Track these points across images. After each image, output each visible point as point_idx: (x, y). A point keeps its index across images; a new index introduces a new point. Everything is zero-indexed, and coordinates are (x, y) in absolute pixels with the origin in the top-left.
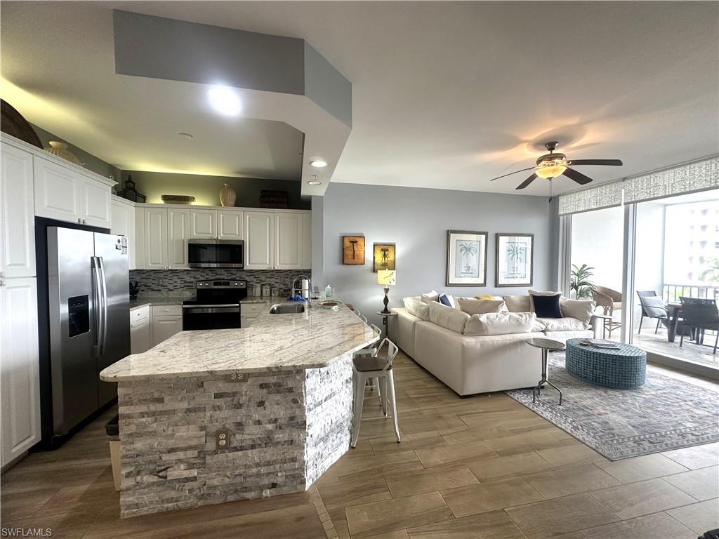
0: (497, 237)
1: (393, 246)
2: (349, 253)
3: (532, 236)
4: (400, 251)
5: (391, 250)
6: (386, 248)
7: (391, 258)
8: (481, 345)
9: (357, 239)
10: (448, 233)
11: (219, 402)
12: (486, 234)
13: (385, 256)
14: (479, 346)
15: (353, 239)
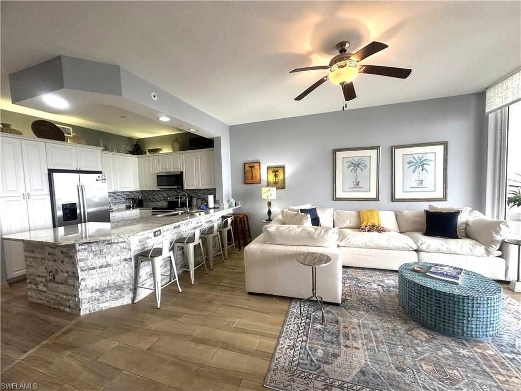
0: (392, 149)
1: (283, 168)
2: (249, 175)
3: (445, 144)
4: (289, 171)
5: (281, 171)
6: (275, 170)
7: (281, 177)
9: (254, 165)
10: (334, 152)
11: (49, 257)
12: (377, 148)
13: (276, 176)
15: (251, 165)
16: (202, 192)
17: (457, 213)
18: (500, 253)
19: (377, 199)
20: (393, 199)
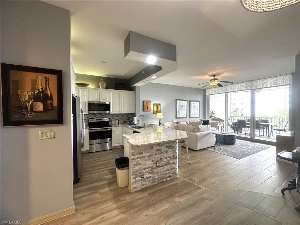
0: (190, 101)
1: (160, 104)
2: (146, 107)
3: (199, 102)
4: (162, 106)
6: (158, 105)
7: (159, 109)
8: (201, 135)
9: (148, 102)
10: (176, 100)
11: (157, 152)
12: (187, 101)
13: (157, 108)
14: (200, 135)
15: (147, 102)
16: (117, 116)
17: (209, 120)
18: (218, 129)
19: (187, 118)
20: (190, 118)
